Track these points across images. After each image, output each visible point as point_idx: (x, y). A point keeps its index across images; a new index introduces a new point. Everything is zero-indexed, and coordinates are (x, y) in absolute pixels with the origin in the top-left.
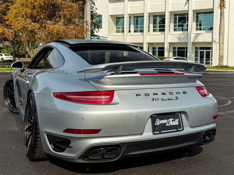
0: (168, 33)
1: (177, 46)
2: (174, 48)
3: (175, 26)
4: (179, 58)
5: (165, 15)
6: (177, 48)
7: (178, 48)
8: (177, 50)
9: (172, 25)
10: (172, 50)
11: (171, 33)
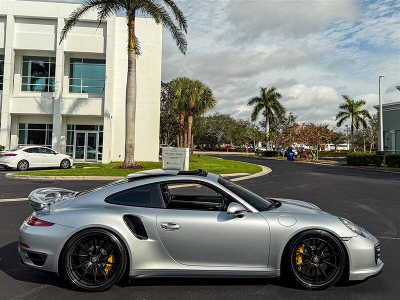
0: (10, 93)
1: (27, 122)
2: (22, 126)
3: (24, 80)
4: (37, 148)
5: (4, 55)
6: (27, 126)
7: (29, 125)
8: (27, 129)
9: (18, 78)
10: (17, 129)
11: (15, 95)
